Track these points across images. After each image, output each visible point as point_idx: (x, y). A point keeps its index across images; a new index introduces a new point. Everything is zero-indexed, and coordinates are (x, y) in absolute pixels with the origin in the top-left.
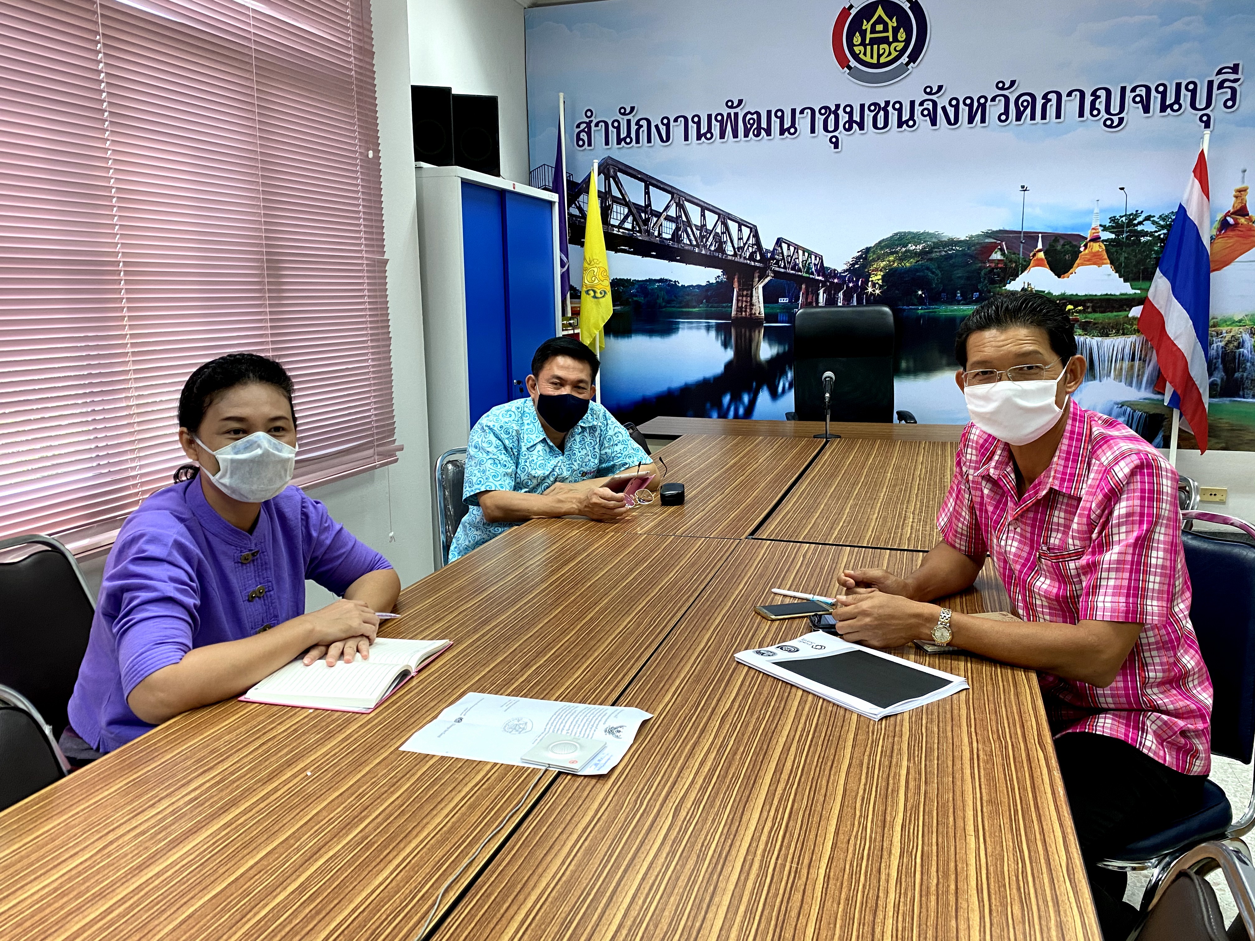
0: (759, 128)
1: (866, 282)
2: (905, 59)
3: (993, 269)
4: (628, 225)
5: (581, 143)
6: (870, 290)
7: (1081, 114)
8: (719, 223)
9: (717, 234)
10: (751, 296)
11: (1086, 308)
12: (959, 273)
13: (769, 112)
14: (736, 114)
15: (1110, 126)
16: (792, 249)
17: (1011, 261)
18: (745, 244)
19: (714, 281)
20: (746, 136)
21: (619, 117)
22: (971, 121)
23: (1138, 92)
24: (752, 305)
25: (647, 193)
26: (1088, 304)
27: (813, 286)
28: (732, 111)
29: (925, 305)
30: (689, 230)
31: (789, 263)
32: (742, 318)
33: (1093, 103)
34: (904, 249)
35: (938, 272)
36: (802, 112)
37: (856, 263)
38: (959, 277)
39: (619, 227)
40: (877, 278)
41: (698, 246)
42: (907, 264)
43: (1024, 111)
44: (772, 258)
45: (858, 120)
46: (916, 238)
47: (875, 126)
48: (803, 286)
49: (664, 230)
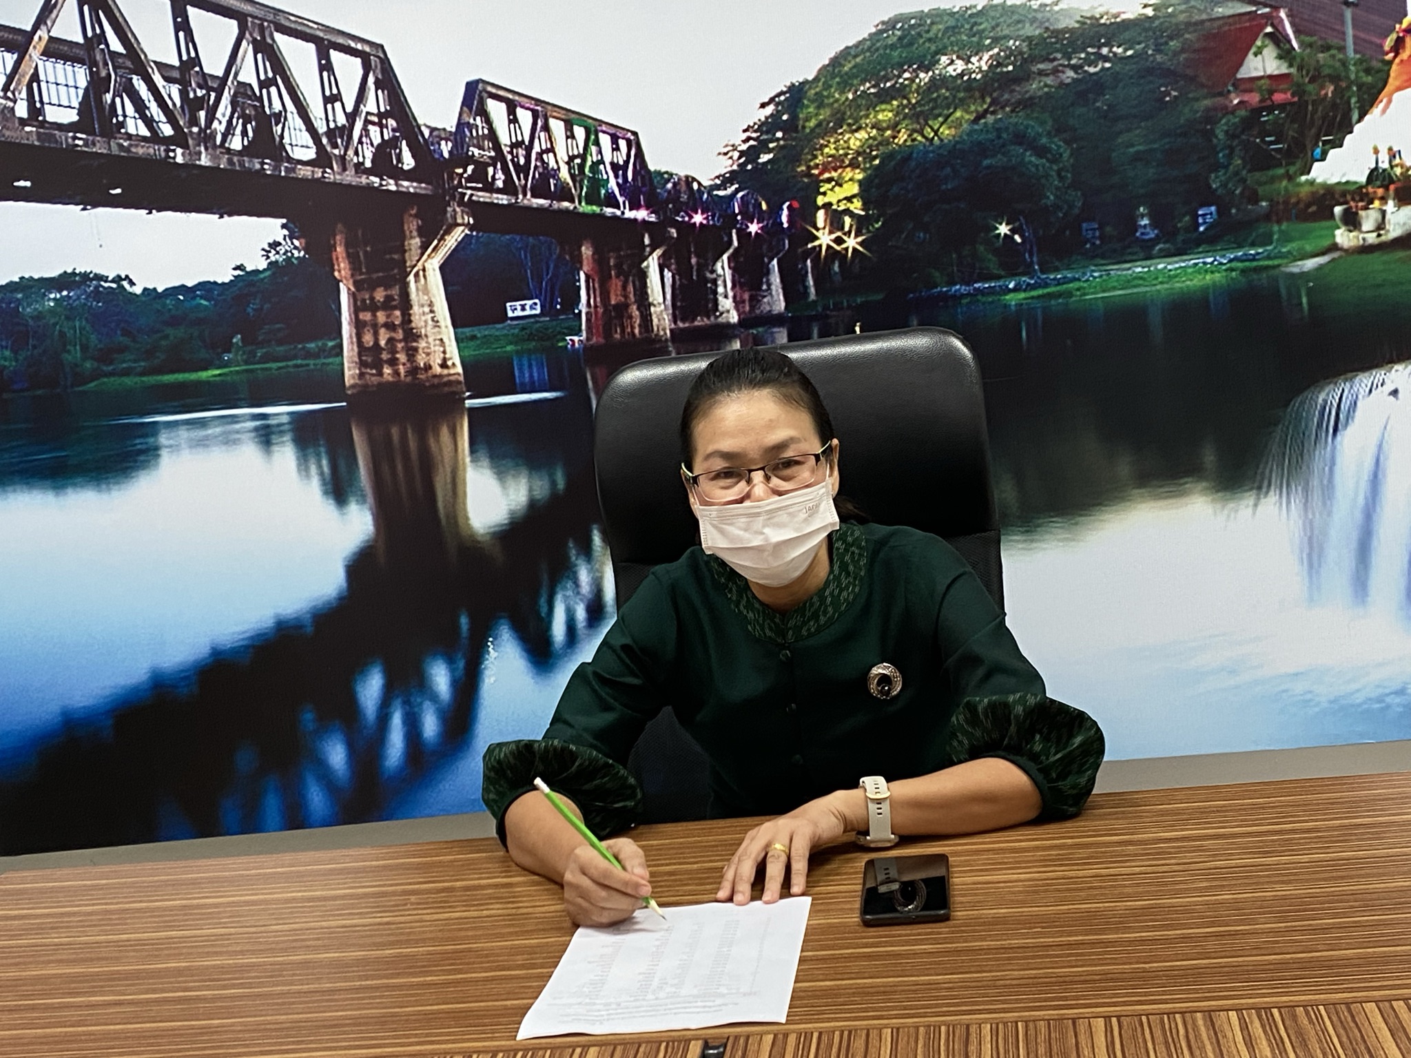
1: (805, 213)
3: (1257, 112)
6: (825, 239)
8: (247, 48)
9: (243, 89)
10: (405, 304)
12: (1134, 140)
16: (525, 117)
17: (1316, 77)
18: (352, 117)
19: (262, 264)
24: (412, 336)
27: (620, 246)
29: (1029, 272)
30: (139, 83)
31: (523, 170)
32: (383, 386)
34: (924, 77)
35: (1057, 144)
37: (762, 147)
38: (1137, 157)
40: (843, 192)
41: (180, 139)
42: (945, 132)
44: (460, 157)
46: (963, 29)
48: (586, 251)
49: (49, 93)
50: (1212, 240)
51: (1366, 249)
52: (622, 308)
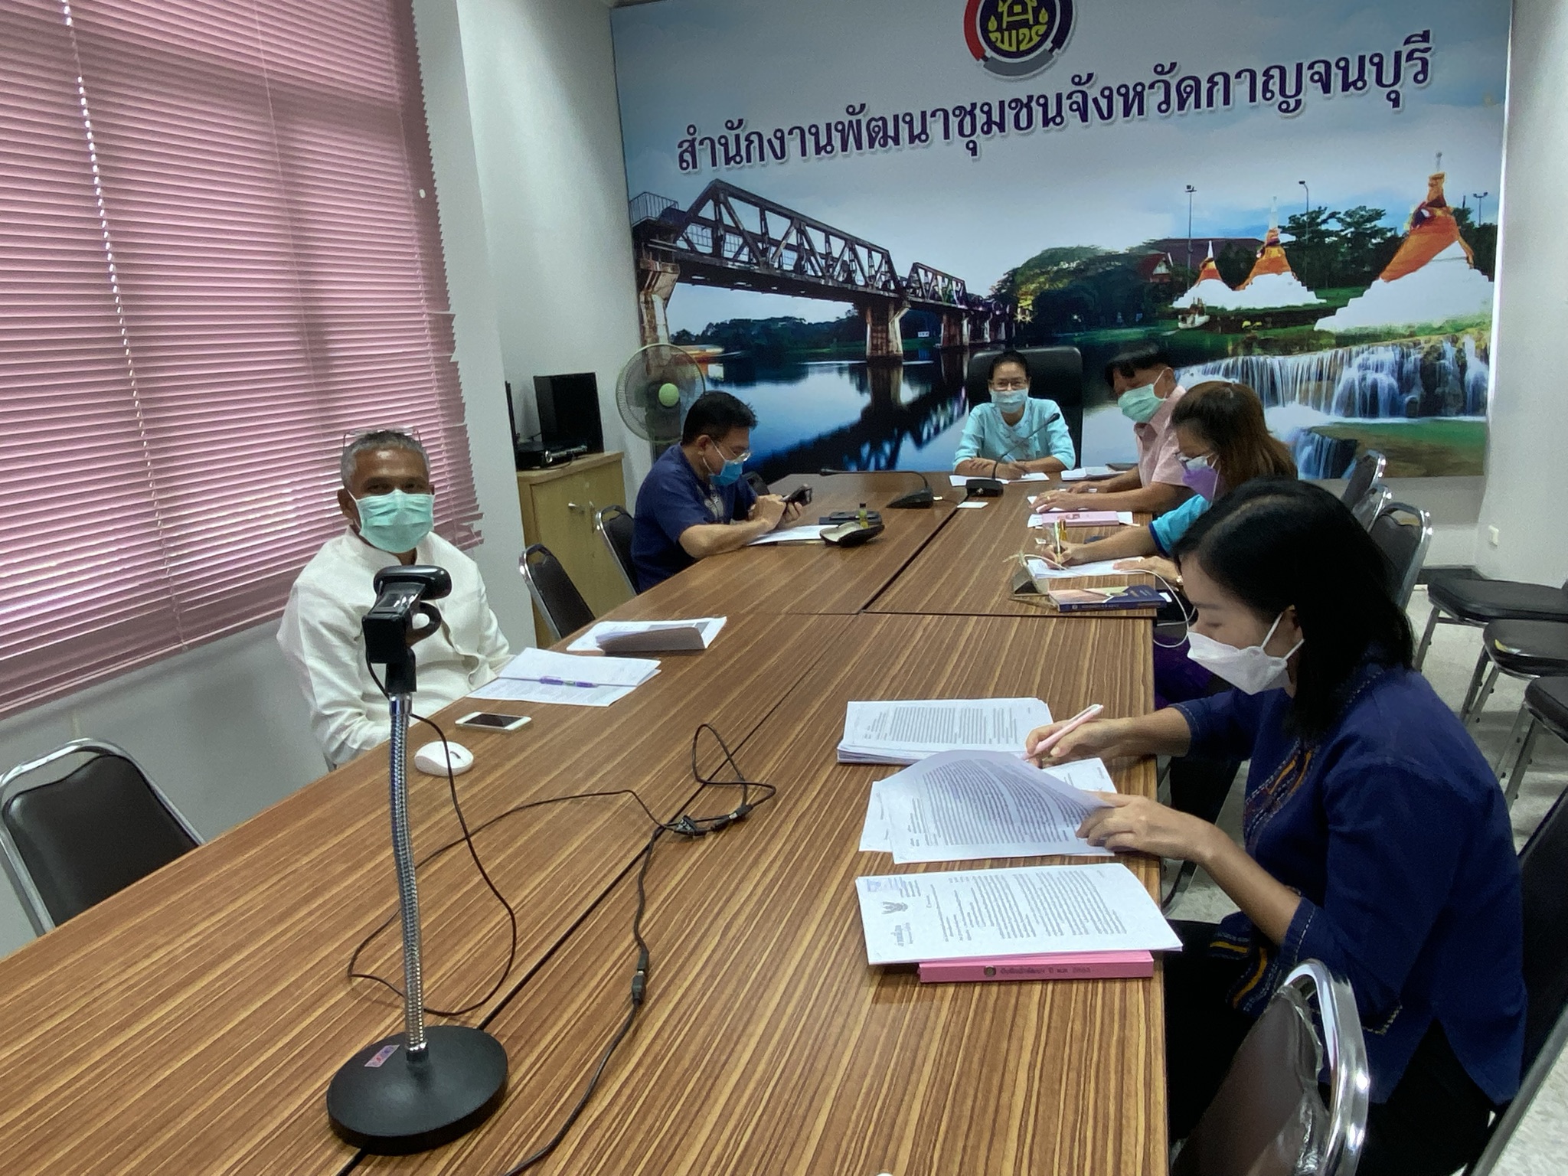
0: (886, 136)
1: (1014, 309)
2: (1048, 44)
3: (1157, 285)
4: (744, 257)
5: (685, 165)
6: (1020, 317)
7: (1253, 98)
8: (847, 250)
9: (844, 262)
10: (887, 332)
11: (1264, 322)
12: (1119, 292)
13: (896, 118)
14: (859, 122)
15: (1286, 111)
16: (930, 275)
17: (1178, 275)
18: (877, 272)
19: (845, 317)
20: (871, 146)
21: (726, 132)
22: (1127, 113)
23: (1317, 68)
24: (888, 341)
25: (763, 219)
26: (1268, 319)
27: (956, 316)
28: (854, 118)
29: (1082, 331)
30: (812, 258)
31: (927, 291)
32: (879, 357)
33: (1266, 84)
34: (1055, 268)
35: (1095, 292)
36: (933, 115)
37: (1003, 288)
38: (1120, 297)
39: (735, 260)
40: (1026, 303)
41: (823, 277)
42: (1061, 286)
43: (1188, 97)
44: (908, 286)
45: (998, 120)
46: (1068, 254)
47: (1017, 126)
48: (945, 318)
49: (785, 260)
50: (1140, 324)
51: (1188, 329)
52: (955, 336)
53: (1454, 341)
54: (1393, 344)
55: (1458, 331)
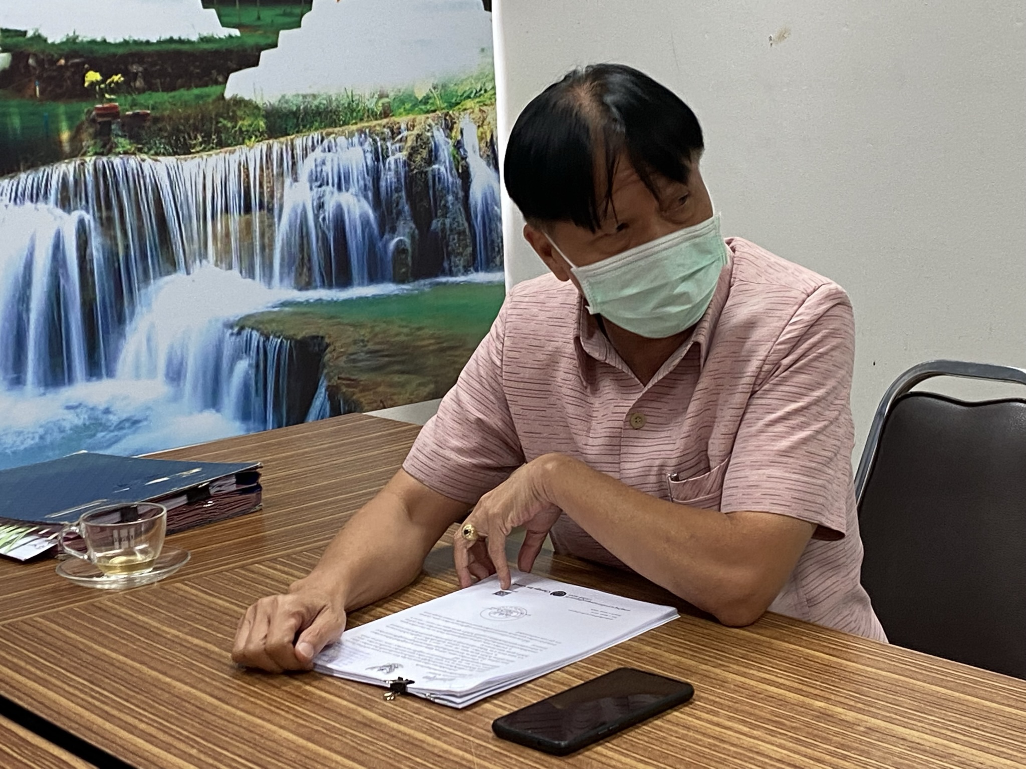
11: (130, 77)
26: (135, 68)
53: (449, 127)
54: (361, 131)
55: (452, 106)
